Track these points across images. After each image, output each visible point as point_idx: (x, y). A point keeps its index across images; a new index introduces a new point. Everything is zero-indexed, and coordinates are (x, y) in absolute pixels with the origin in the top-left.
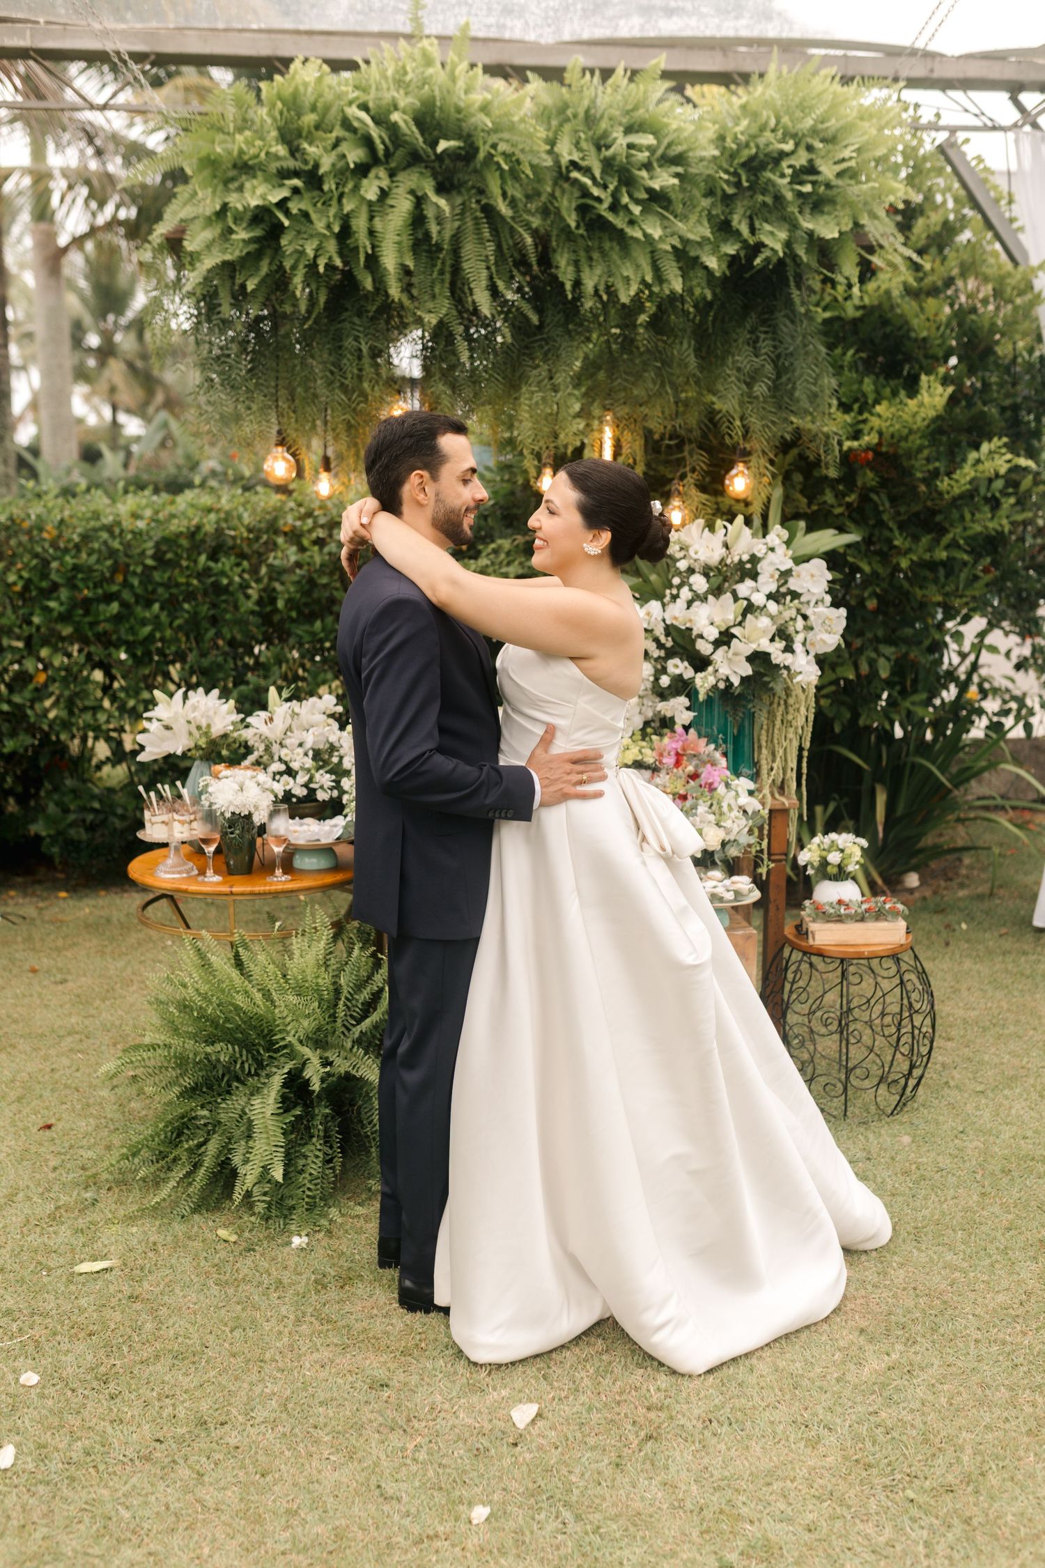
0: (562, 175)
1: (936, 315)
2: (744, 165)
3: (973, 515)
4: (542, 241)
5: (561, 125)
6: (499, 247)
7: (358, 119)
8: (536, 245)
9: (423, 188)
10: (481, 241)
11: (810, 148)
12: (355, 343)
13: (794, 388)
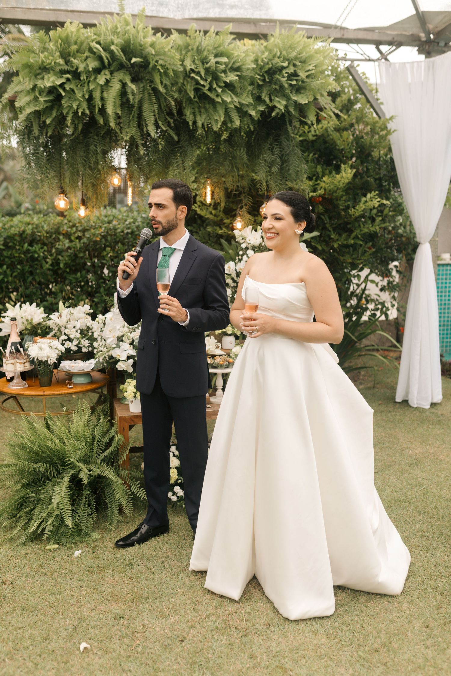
0: (187, 75)
1: (347, 139)
2: (266, 72)
3: (364, 225)
4: (179, 103)
5: (186, 53)
6: (160, 106)
7: (96, 48)
8: (176, 106)
9: (125, 80)
10: (151, 103)
11: (294, 65)
12: (95, 148)
13: (289, 169)
